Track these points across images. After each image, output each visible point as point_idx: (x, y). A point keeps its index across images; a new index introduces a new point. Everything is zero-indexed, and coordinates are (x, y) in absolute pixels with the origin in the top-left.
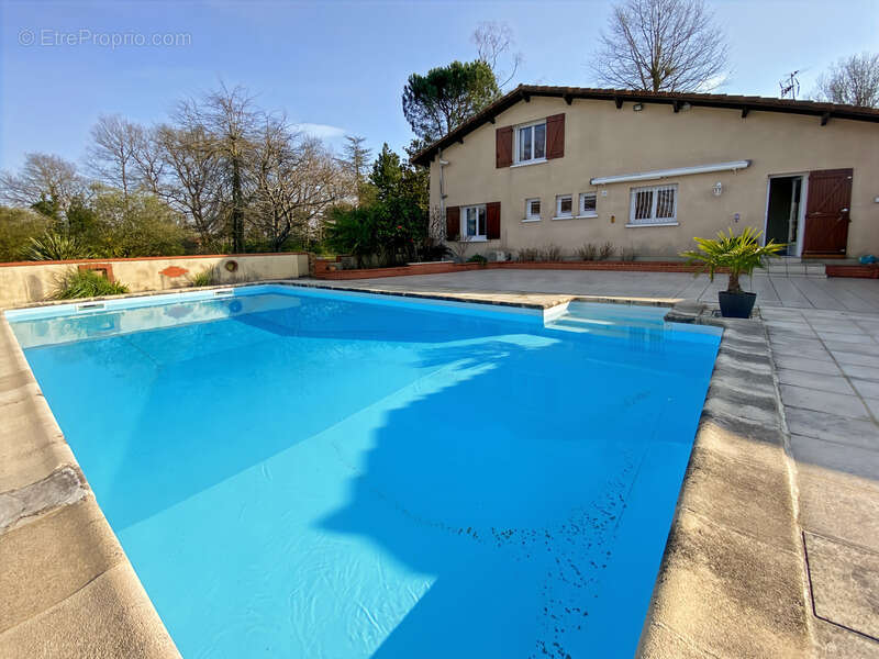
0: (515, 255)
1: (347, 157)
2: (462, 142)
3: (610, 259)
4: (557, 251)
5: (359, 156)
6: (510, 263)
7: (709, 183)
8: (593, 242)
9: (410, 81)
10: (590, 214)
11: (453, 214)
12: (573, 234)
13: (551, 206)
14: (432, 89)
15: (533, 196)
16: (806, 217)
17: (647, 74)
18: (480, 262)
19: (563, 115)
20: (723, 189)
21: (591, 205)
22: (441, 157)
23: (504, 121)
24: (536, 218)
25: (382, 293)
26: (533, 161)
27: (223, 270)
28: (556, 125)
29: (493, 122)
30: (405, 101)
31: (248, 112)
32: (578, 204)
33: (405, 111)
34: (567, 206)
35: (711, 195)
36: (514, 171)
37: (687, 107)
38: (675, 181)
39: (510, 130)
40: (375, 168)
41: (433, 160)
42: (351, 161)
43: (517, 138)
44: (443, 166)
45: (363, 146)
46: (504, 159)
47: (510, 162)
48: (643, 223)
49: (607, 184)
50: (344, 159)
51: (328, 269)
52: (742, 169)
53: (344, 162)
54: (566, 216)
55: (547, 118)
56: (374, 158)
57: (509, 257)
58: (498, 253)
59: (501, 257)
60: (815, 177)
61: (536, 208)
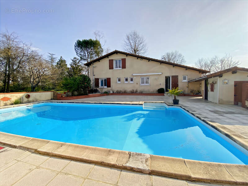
0: (115, 91)
1: (48, 59)
2: (99, 61)
3: (137, 93)
4: (126, 91)
5: (52, 59)
6: (114, 94)
7: (155, 77)
8: (133, 89)
9: (77, 42)
10: (132, 82)
11: (97, 80)
12: (129, 87)
13: (123, 79)
14: (84, 45)
15: (119, 77)
16: (172, 84)
17: (133, 50)
18: (107, 93)
19: (125, 59)
20: (158, 78)
21: (132, 80)
22: (93, 64)
23: (111, 58)
24: (119, 82)
25: (95, 103)
26: (118, 69)
27: (24, 98)
28: (124, 61)
29: (108, 58)
30: (75, 46)
31: (16, 41)
32: (129, 80)
33: (75, 49)
34: (127, 80)
35: (156, 79)
36: (114, 70)
37: (151, 61)
38: (149, 76)
39: (112, 60)
40: (57, 63)
41: (91, 65)
42: (50, 60)
43: (114, 62)
44: (94, 67)
45: (54, 56)
46: (111, 67)
47: (113, 68)
48: (143, 85)
49: (136, 76)
50: (47, 60)
51: (62, 96)
52: (160, 74)
53: (47, 61)
54: (126, 82)
55: (122, 59)
56: (57, 61)
57: (113, 92)
58: (111, 91)
59: (111, 92)
60: (173, 77)
61: (119, 80)
